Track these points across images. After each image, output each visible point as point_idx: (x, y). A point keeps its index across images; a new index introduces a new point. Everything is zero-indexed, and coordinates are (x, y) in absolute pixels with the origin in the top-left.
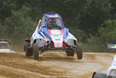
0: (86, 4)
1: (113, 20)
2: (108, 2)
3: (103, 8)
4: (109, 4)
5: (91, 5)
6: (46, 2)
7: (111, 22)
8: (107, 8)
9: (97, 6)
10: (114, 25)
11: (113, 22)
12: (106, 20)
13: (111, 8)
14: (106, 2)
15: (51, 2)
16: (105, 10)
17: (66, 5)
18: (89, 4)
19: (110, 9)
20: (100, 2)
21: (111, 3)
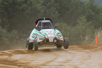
0: (40, 14)
1: (60, 23)
2: (55, 10)
3: (52, 15)
4: (57, 12)
5: (43, 14)
6: (11, 14)
7: (59, 24)
8: (56, 14)
9: (48, 14)
10: (62, 26)
11: (61, 24)
12: (55, 24)
13: (58, 14)
14: (54, 11)
15: (15, 14)
16: (54, 16)
17: (26, 15)
18: (42, 13)
19: (57, 16)
20: (50, 11)
21: (58, 11)
